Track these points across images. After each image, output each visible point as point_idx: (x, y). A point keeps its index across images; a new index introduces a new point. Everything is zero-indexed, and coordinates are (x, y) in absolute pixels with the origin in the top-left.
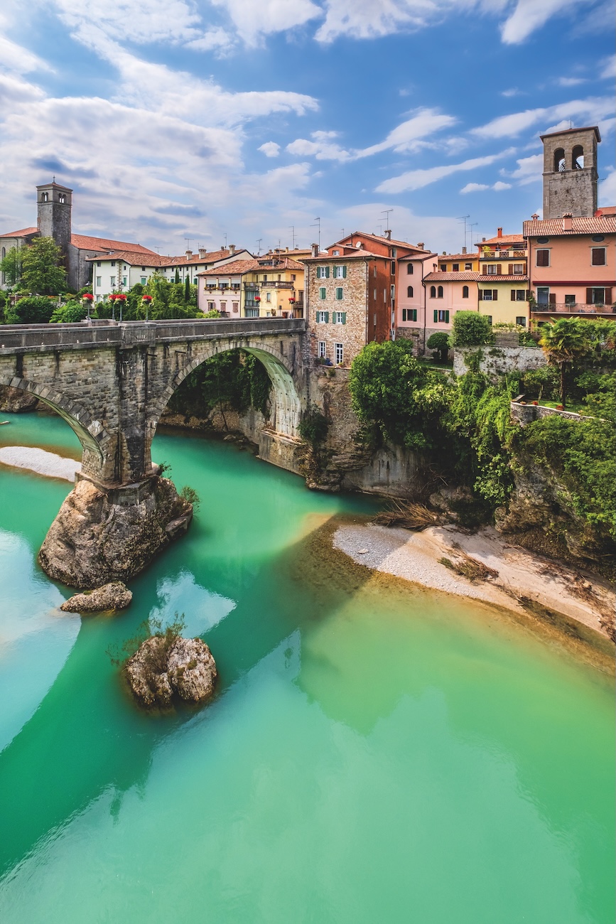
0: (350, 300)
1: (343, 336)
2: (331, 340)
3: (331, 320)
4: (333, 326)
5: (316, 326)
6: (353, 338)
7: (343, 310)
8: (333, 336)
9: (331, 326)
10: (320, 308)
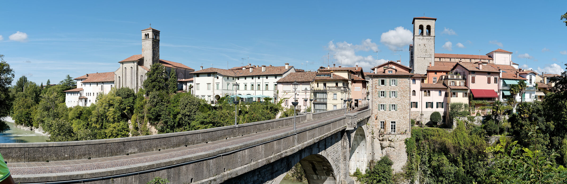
0: (400, 98)
1: (396, 117)
2: (388, 120)
3: (388, 109)
4: (389, 112)
5: (378, 113)
6: (402, 118)
7: (396, 103)
8: (389, 117)
9: (387, 112)
10: (380, 102)
